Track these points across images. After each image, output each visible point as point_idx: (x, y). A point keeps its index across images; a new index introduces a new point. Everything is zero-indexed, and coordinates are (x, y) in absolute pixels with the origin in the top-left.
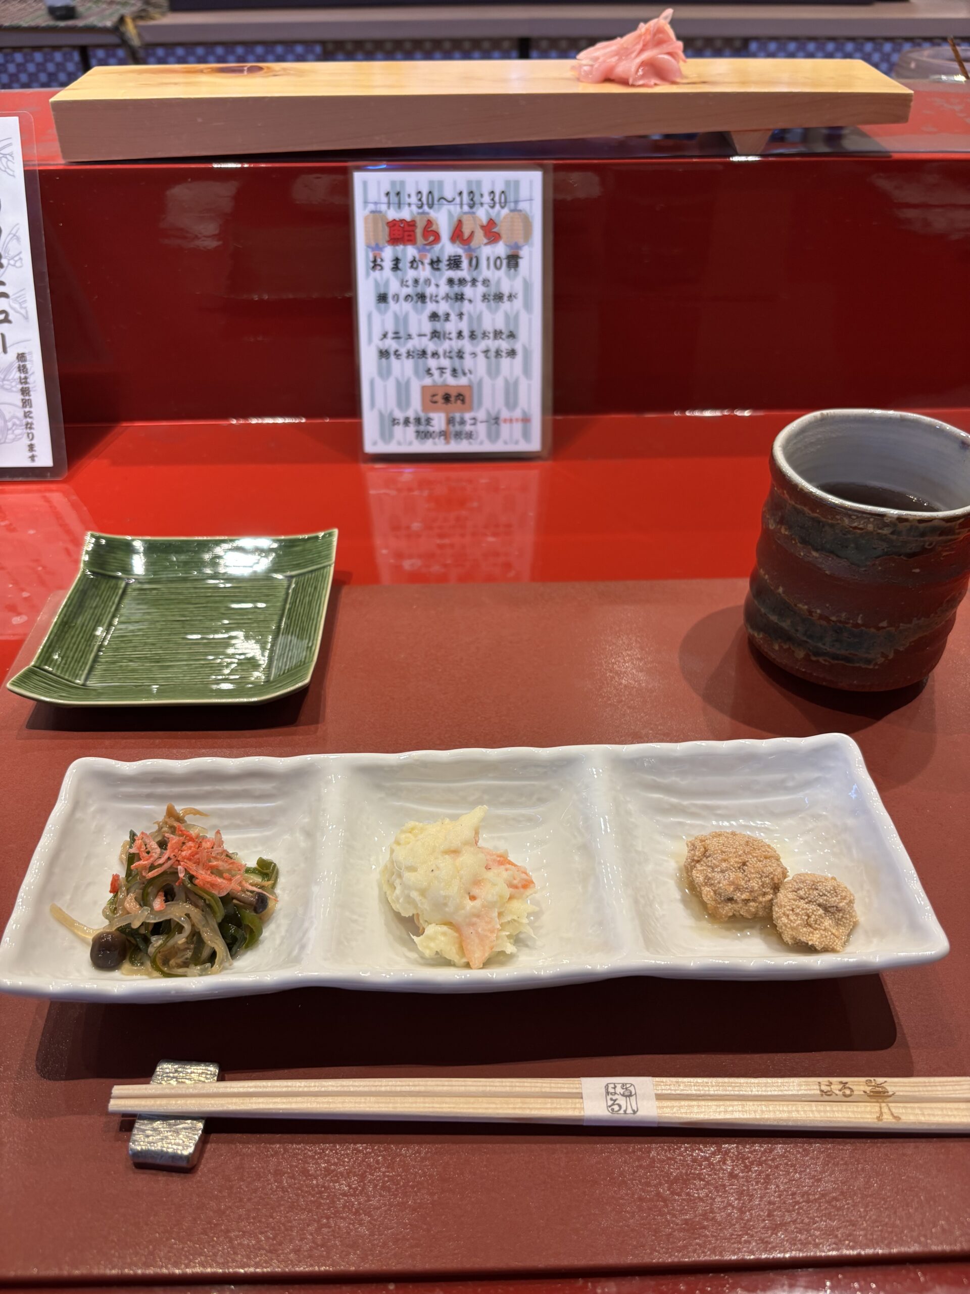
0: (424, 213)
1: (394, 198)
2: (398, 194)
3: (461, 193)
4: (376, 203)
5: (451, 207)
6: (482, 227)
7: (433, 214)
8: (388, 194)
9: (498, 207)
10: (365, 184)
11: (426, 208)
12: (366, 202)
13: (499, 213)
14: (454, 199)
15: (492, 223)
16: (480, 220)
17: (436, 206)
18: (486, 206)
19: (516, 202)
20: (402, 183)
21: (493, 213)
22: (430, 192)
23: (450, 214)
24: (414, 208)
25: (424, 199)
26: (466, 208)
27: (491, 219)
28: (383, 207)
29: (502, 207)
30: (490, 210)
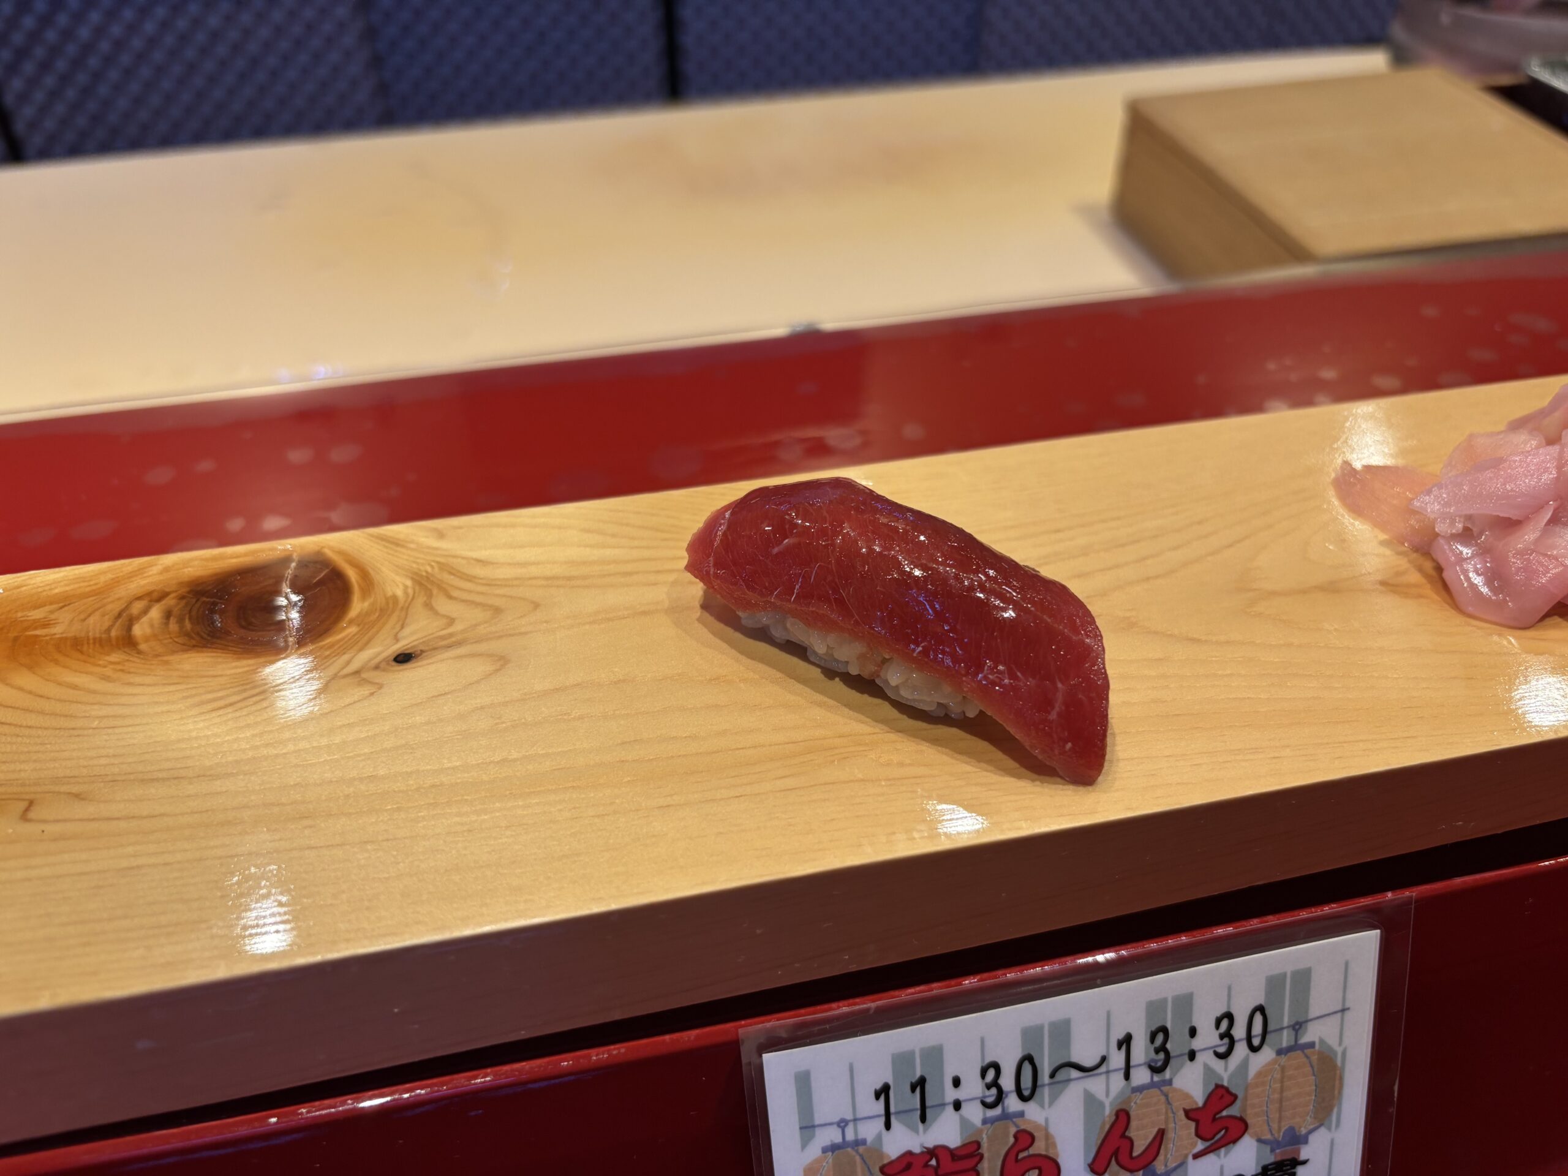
0: (1006, 1116)
1: (904, 1099)
2: (920, 1084)
3: (1126, 1042)
4: (842, 1124)
5: (1096, 1085)
6: (1189, 1114)
7: (1034, 1113)
8: (883, 1092)
9: (1241, 1050)
10: (803, 1082)
11: (1013, 1103)
12: (808, 1128)
13: (1245, 1065)
14: (1104, 1059)
15: (1221, 1095)
16: (1187, 1096)
17: (1045, 1093)
18: (1206, 1058)
19: (1298, 1027)
20: (935, 1055)
21: (1224, 1071)
22: (1029, 1058)
23: (1090, 1101)
24: (974, 1113)
25: (1007, 1082)
26: (1141, 1076)
27: (1219, 1087)
28: (871, 1130)
29: (1254, 1049)
30: (1218, 1065)
